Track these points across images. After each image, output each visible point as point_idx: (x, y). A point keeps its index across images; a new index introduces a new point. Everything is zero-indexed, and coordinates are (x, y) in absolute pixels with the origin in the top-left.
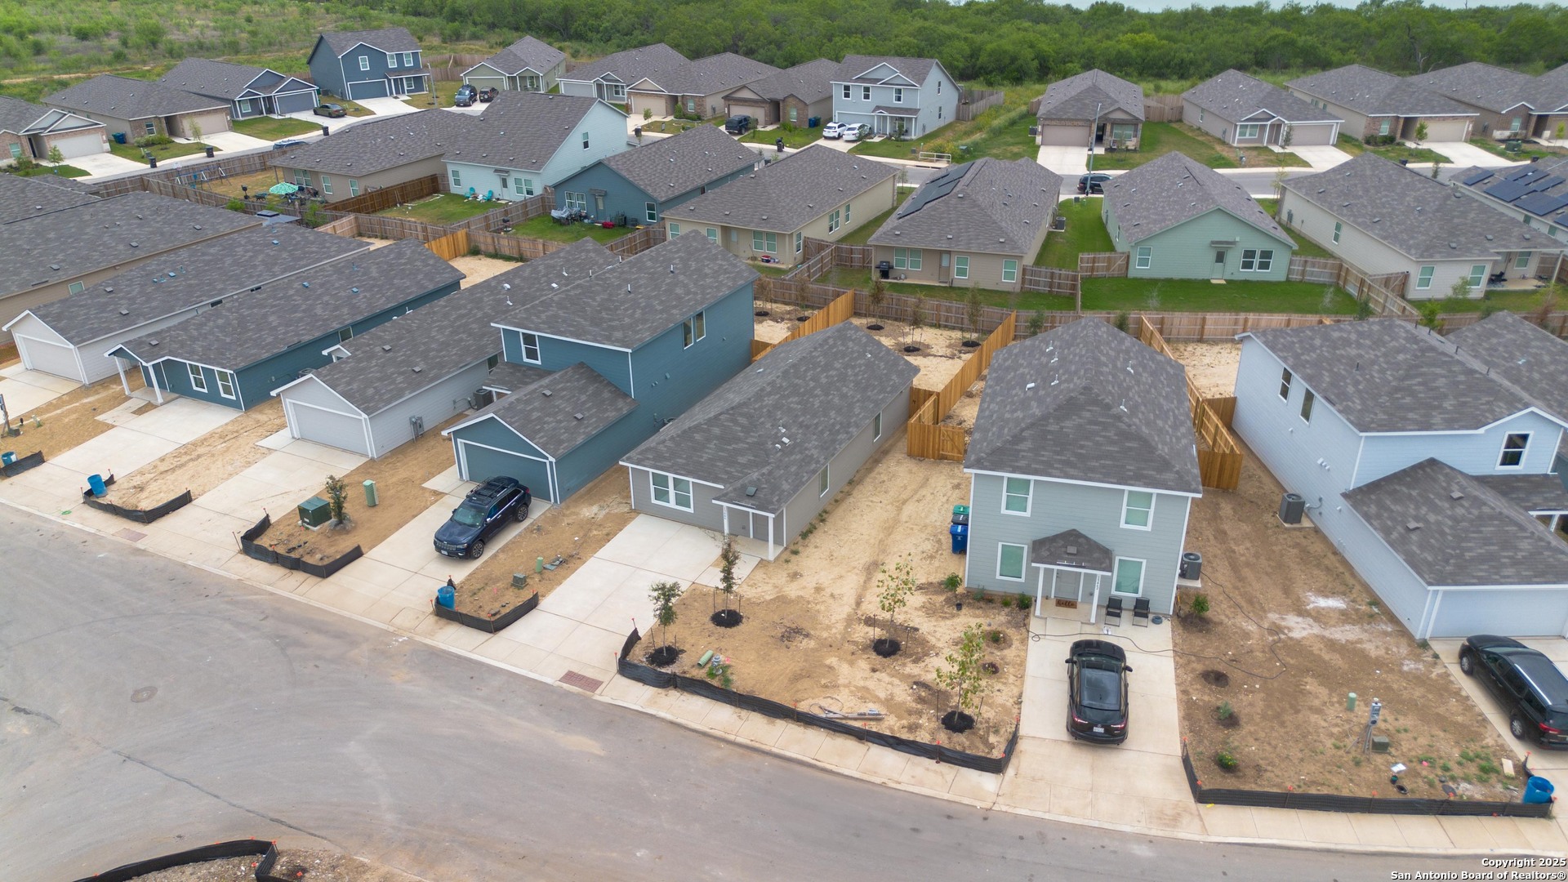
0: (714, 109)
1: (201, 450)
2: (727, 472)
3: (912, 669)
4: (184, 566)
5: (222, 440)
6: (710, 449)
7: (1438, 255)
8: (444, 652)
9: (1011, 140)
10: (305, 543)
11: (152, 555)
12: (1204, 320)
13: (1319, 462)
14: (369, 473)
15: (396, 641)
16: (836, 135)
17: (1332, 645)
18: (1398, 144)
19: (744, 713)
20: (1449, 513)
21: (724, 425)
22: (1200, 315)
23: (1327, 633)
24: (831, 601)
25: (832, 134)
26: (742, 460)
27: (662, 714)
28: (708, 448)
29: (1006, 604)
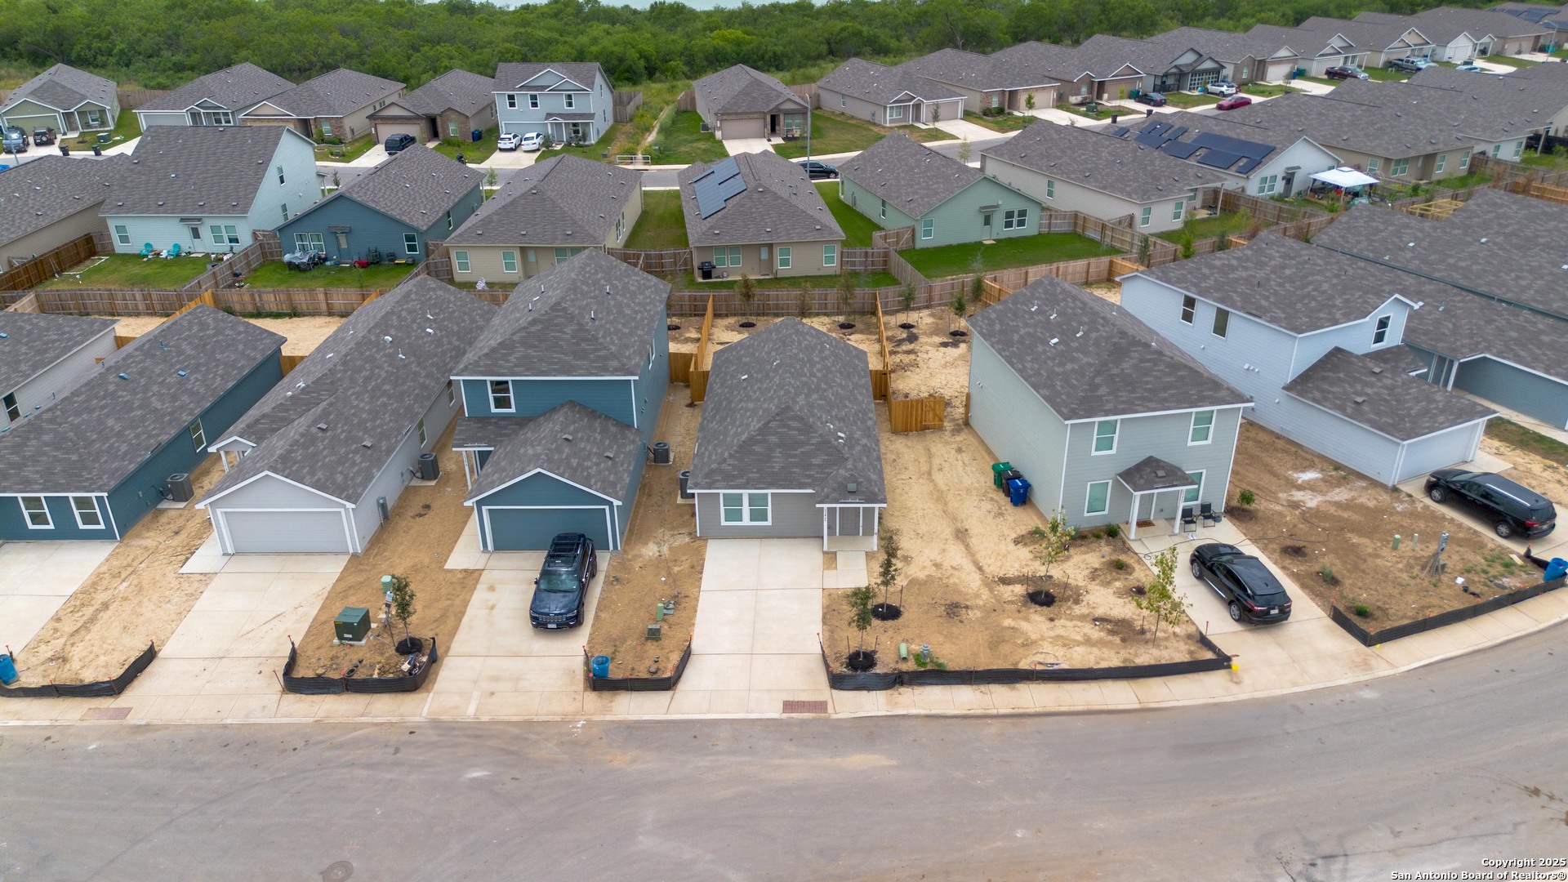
0: (352, 131)
1: (101, 597)
2: (809, 476)
3: (1078, 610)
4: (225, 726)
5: (119, 580)
6: (778, 457)
7: (1153, 197)
8: (637, 722)
9: (689, 138)
10: (361, 662)
11: (166, 727)
12: (1027, 273)
13: (1246, 366)
14: (362, 570)
15: (576, 727)
16: (513, 146)
17: (1338, 504)
18: (1009, 114)
19: (983, 688)
20: (1379, 384)
21: (778, 433)
22: (1023, 270)
23: (1328, 498)
24: (956, 573)
25: (509, 146)
26: (816, 461)
27: (914, 711)
28: (775, 457)
29: (1098, 537)
